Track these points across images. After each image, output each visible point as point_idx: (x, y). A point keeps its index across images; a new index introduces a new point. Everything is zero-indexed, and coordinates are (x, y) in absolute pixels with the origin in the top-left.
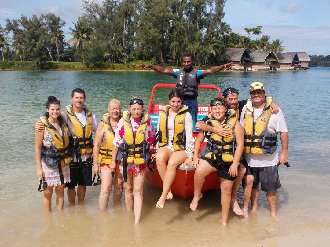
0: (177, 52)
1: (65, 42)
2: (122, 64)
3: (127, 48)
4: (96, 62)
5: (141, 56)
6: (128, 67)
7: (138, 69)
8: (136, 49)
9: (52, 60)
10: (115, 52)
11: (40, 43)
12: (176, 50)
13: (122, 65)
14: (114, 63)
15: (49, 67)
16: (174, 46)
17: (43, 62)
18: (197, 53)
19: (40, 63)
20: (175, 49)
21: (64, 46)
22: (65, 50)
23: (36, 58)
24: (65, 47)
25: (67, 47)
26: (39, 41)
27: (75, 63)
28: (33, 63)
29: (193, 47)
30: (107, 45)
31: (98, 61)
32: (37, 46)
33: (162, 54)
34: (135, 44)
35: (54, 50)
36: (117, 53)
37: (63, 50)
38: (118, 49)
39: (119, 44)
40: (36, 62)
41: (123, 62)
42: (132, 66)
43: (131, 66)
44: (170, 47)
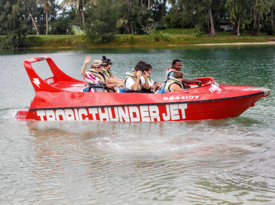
0: (237, 13)
1: (59, 4)
2: (147, 36)
3: (156, 10)
4: (105, 33)
5: (177, 22)
6: (156, 40)
7: (173, 43)
8: (170, 11)
9: (38, 33)
10: (136, 16)
11: (17, 6)
12: (236, 9)
13: (146, 38)
14: (134, 35)
15: (32, 44)
16: (231, 3)
17: (22, 36)
18: (271, 13)
19: (17, 38)
20: (233, 9)
21: (57, 10)
22: (58, 16)
23: (11, 30)
24: (58, 13)
25: (61, 12)
26: (17, 3)
27: (72, 37)
28: (7, 38)
29: (264, 4)
30: (122, 6)
31: (108, 31)
32: (13, 12)
33: (211, 18)
34: (169, 2)
35: (41, 17)
36: (139, 18)
37: (56, 16)
38: (140, 12)
39: (142, 4)
40: (12, 37)
41: (148, 32)
42: (163, 38)
43: (161, 38)
44: (226, 6)
